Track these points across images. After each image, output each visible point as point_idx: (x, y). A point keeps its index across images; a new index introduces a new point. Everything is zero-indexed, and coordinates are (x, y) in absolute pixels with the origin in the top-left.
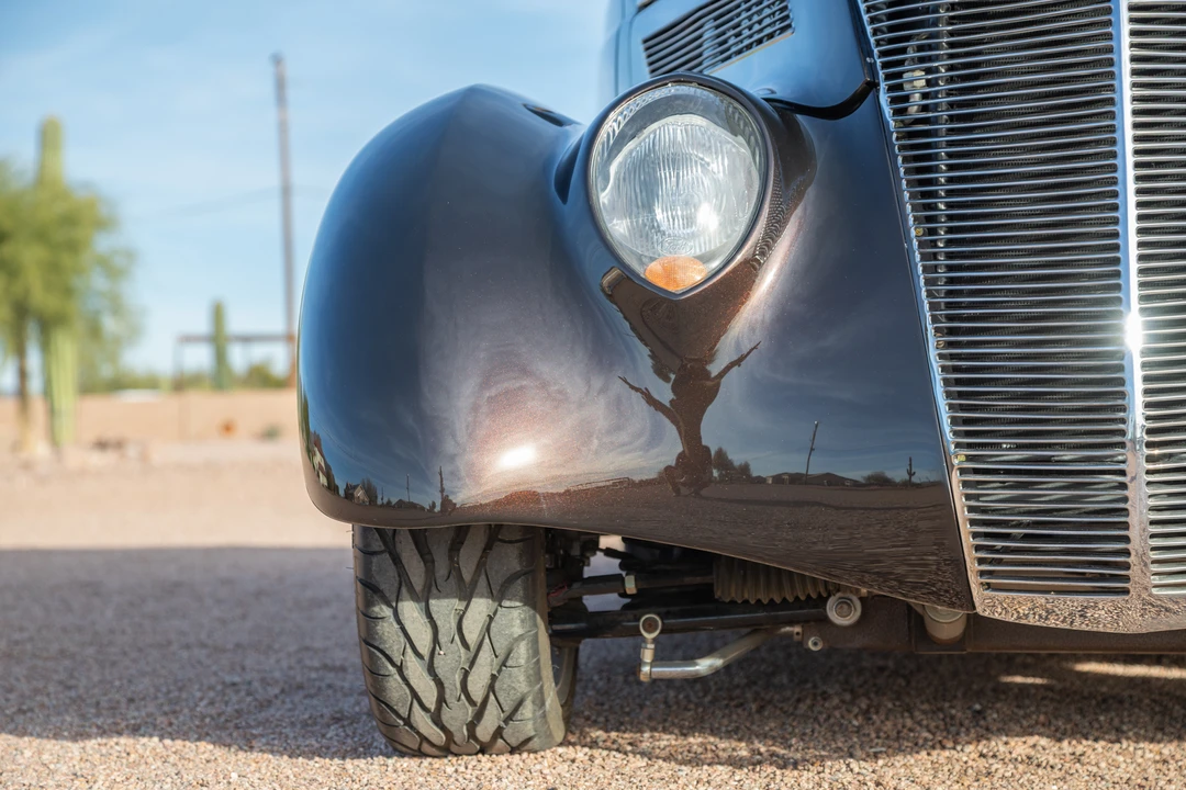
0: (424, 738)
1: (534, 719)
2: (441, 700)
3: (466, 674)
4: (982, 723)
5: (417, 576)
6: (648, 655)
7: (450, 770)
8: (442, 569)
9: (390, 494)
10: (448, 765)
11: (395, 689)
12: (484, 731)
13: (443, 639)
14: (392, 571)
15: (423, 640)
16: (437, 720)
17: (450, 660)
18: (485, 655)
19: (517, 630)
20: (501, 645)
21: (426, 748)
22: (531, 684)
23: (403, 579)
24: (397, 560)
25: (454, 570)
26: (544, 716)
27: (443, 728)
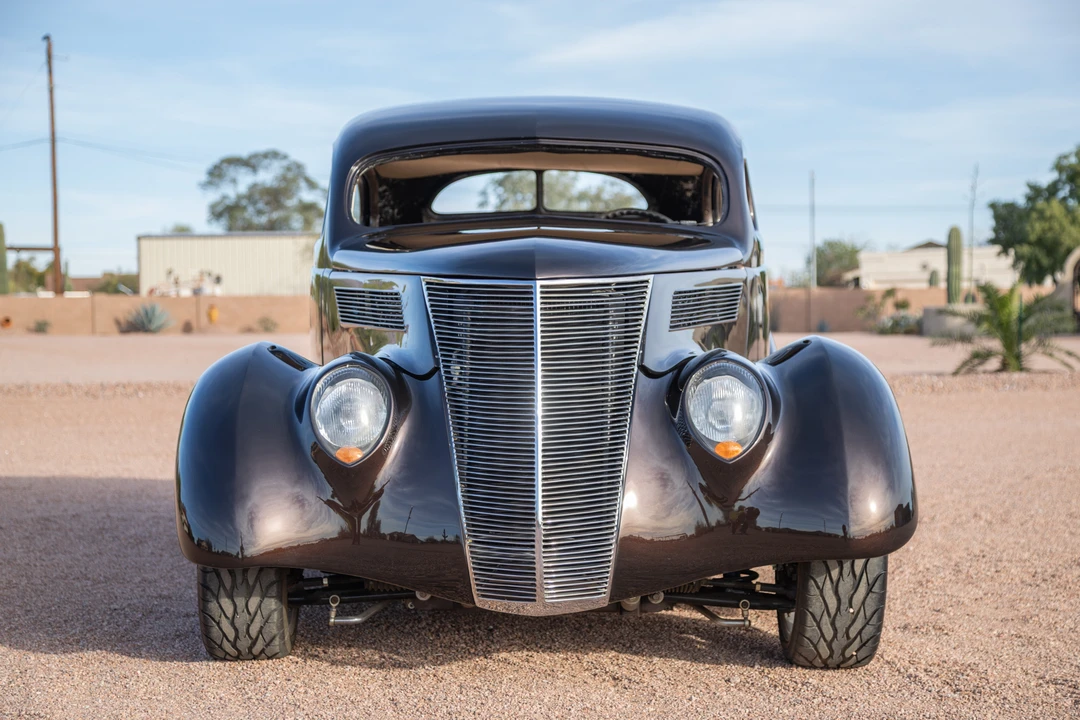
0: (227, 653)
1: (279, 645)
2: (237, 637)
3: (249, 626)
4: (491, 638)
5: (228, 583)
6: (333, 614)
7: (240, 668)
8: (239, 579)
9: (218, 548)
10: (239, 666)
11: (215, 632)
12: (257, 649)
13: (239, 611)
14: (216, 580)
15: (230, 612)
16: (234, 646)
17: (242, 619)
18: (258, 618)
19: (273, 607)
20: (266, 613)
21: (228, 657)
22: (279, 629)
23: (221, 584)
24: (218, 575)
25: (245, 580)
26: (284, 643)
27: (237, 649)
